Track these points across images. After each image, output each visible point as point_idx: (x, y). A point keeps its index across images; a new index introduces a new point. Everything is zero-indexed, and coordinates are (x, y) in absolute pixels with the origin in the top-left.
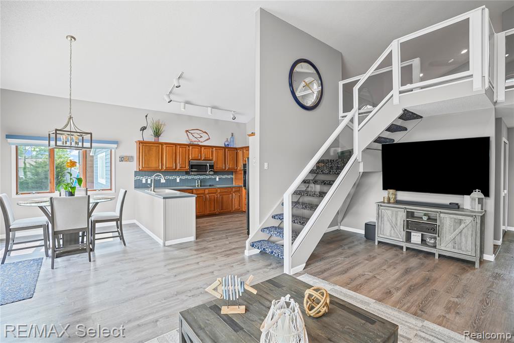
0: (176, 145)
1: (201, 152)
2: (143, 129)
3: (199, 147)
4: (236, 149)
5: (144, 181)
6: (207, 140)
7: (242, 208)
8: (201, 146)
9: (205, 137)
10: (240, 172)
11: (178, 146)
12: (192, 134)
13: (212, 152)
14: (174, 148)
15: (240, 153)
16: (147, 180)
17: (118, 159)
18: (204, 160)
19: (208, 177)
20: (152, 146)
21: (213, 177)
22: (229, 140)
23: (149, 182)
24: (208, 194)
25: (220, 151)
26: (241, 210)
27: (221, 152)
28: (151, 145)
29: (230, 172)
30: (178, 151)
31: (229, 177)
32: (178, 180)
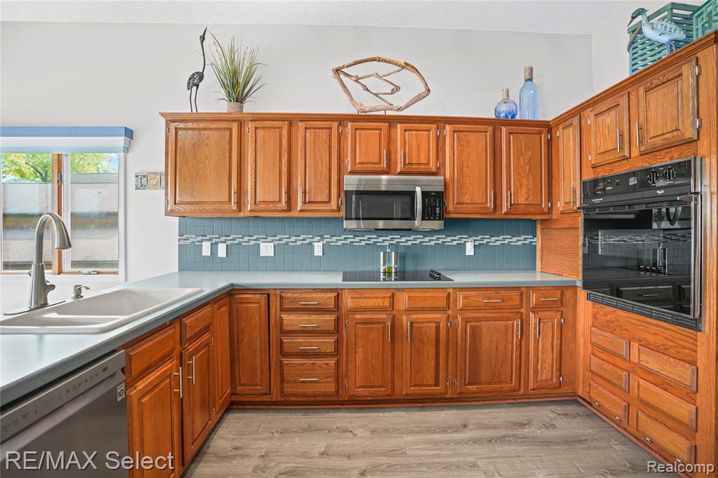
0: (291, 120)
1: (390, 141)
2: (196, 80)
3: (384, 126)
4: (548, 127)
5: (206, 251)
6: (420, 97)
7: (573, 383)
8: (391, 121)
9: (410, 85)
10: (568, 221)
11: (302, 125)
12: (357, 80)
13: (440, 140)
14: (285, 132)
15: (567, 139)
16: (214, 247)
17: (132, 182)
18: (400, 173)
19: (430, 241)
20: (205, 129)
21: (451, 241)
22: (514, 96)
23: (222, 251)
24: (409, 310)
25: (472, 136)
26: (566, 389)
27: (479, 143)
28: (202, 125)
29: (522, 222)
30: (300, 143)
31: (519, 241)
32: (318, 250)
